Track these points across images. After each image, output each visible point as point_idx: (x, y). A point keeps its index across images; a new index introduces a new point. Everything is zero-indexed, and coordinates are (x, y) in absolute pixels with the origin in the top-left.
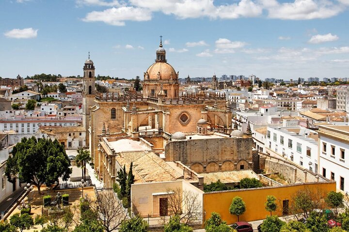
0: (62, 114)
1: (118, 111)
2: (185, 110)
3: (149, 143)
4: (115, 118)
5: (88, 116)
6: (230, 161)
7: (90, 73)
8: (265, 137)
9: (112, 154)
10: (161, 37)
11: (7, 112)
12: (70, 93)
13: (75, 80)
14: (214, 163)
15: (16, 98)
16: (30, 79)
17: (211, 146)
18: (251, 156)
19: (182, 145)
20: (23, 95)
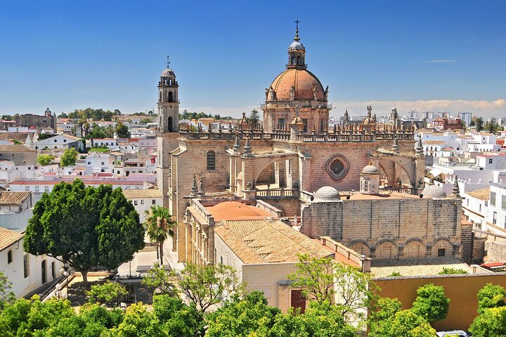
0: (123, 173)
1: (220, 156)
2: (339, 152)
3: (273, 208)
4: (214, 168)
5: (167, 171)
6: (420, 241)
7: (170, 93)
8: (486, 205)
9: (208, 224)
10: (297, 22)
11: (29, 168)
12: (136, 140)
13: (143, 118)
14: (390, 244)
15: (44, 147)
16: (67, 117)
17: (386, 213)
18: (459, 233)
19: (333, 209)
20: (56, 141)
